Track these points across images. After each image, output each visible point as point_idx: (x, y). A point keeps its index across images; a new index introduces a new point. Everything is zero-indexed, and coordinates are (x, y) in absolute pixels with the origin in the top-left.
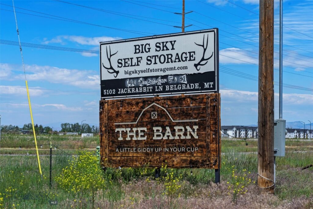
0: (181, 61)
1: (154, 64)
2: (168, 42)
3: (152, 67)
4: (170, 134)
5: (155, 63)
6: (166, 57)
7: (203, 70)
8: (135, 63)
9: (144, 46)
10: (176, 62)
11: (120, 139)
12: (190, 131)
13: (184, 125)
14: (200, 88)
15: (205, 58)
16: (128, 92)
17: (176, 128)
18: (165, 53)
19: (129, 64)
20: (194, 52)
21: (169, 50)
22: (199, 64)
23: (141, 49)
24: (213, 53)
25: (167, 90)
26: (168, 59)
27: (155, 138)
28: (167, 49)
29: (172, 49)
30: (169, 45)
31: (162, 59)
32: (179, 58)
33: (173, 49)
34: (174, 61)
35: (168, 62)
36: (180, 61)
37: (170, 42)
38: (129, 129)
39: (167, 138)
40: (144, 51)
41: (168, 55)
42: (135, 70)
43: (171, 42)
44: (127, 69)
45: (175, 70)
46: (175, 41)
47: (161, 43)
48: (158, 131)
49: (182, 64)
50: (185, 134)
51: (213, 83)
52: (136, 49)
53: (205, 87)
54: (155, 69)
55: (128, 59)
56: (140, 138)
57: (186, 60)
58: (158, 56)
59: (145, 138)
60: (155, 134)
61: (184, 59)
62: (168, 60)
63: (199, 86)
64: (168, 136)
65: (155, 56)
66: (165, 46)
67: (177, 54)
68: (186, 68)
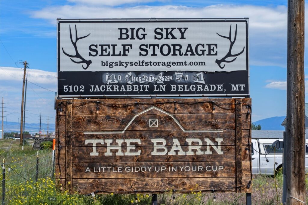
0: (196, 54)
1: (152, 55)
2: (175, 28)
3: (149, 58)
4: (180, 148)
5: (154, 54)
6: (172, 48)
7: (229, 68)
8: (120, 52)
9: (135, 31)
10: (188, 55)
11: (94, 154)
12: (210, 145)
13: (202, 137)
14: (225, 90)
15: (232, 53)
16: (108, 91)
17: (189, 141)
18: (170, 42)
19: (109, 52)
20: (216, 45)
21: (176, 38)
22: (223, 60)
23: (130, 33)
24: (244, 47)
25: (172, 90)
26: (176, 50)
27: (154, 153)
28: (174, 38)
29: (180, 39)
30: (177, 33)
31: (165, 50)
32: (192, 51)
33: (183, 38)
34: (184, 53)
35: (174, 54)
36: (194, 55)
37: (178, 28)
38: (109, 141)
39: (174, 154)
40: (135, 36)
41: (174, 46)
42: (120, 61)
43: (180, 29)
44: (105, 59)
45: (185, 65)
46: (186, 29)
47: (163, 29)
48: (159, 144)
49: (196, 58)
50: (204, 149)
51: (244, 85)
52: (121, 34)
53: (233, 90)
54: (153, 62)
55: (109, 46)
56: (128, 154)
57: (203, 54)
58: (158, 45)
59: (138, 153)
60: (155, 149)
61: (200, 53)
62: (174, 52)
63: (224, 88)
64: (177, 151)
65: (154, 46)
66: (171, 33)
67: (190, 46)
68: (203, 64)
